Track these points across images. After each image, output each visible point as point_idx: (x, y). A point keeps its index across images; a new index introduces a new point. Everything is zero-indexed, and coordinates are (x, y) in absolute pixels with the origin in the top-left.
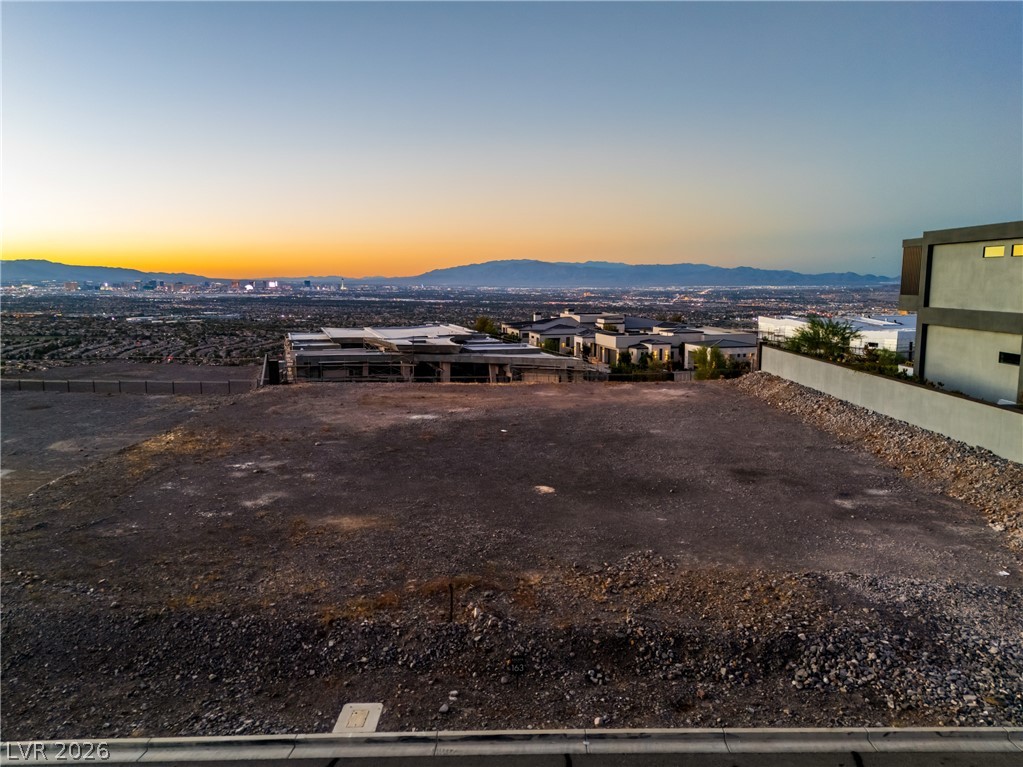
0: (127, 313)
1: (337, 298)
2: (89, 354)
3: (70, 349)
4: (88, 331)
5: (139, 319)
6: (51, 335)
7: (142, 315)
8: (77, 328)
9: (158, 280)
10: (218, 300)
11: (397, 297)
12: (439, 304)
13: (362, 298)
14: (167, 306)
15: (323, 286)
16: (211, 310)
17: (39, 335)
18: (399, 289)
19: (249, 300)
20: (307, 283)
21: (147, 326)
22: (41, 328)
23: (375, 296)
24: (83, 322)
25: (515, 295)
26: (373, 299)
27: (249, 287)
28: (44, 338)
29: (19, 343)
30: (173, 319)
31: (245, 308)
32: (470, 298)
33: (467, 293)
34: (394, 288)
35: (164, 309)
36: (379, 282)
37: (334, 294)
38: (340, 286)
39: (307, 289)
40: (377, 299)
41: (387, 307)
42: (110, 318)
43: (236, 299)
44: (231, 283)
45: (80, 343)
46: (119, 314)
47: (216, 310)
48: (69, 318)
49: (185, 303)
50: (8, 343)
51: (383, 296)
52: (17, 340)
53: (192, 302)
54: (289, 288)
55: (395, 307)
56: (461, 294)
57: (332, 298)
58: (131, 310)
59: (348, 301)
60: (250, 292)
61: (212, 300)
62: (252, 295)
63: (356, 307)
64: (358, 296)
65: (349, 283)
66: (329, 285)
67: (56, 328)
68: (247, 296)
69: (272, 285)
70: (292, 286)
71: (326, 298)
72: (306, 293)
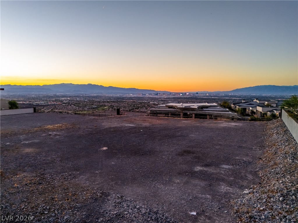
0: (151, 101)
1: (205, 97)
2: (141, 111)
3: (136, 109)
4: (141, 105)
5: (153, 103)
6: (133, 106)
7: (154, 102)
8: (139, 104)
9: (159, 93)
10: (173, 98)
11: (224, 97)
12: (237, 99)
13: (213, 98)
14: (160, 99)
15: (202, 94)
16: (171, 101)
17: (131, 106)
18: (225, 95)
19: (181, 98)
20: (197, 93)
21: (154, 104)
22: (131, 104)
23: (217, 97)
24: (141, 103)
25: (265, 97)
26: (216, 98)
27: (181, 95)
28: (131, 107)
29: (126, 108)
30: (161, 103)
31: (179, 100)
32: (248, 98)
33: (247, 96)
34: (223, 94)
35: (159, 100)
36: (219, 93)
37: (204, 96)
38: (206, 94)
39: (197, 95)
40: (217, 98)
41: (220, 100)
42: (146, 102)
43: (177, 98)
44: (177, 93)
45: (139, 108)
46: (149, 101)
47: (172, 100)
48: (138, 102)
49: (165, 98)
50: (124, 108)
51: (219, 97)
52: (126, 107)
53: (166, 98)
54: (192, 94)
55: (223, 100)
56: (245, 96)
57: (204, 97)
58: (152, 100)
59: (208, 98)
60: (181, 96)
61: (171, 98)
62: (182, 97)
63: (210, 100)
64: (211, 97)
65: (209, 93)
66: (203, 94)
67: (134, 104)
68: (180, 97)
69: (187, 94)
70: (193, 94)
71: (202, 97)
72: (196, 96)
